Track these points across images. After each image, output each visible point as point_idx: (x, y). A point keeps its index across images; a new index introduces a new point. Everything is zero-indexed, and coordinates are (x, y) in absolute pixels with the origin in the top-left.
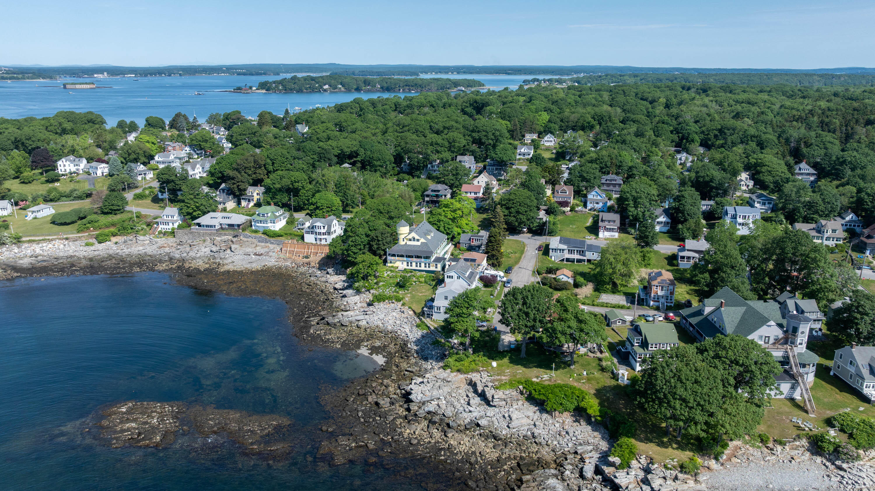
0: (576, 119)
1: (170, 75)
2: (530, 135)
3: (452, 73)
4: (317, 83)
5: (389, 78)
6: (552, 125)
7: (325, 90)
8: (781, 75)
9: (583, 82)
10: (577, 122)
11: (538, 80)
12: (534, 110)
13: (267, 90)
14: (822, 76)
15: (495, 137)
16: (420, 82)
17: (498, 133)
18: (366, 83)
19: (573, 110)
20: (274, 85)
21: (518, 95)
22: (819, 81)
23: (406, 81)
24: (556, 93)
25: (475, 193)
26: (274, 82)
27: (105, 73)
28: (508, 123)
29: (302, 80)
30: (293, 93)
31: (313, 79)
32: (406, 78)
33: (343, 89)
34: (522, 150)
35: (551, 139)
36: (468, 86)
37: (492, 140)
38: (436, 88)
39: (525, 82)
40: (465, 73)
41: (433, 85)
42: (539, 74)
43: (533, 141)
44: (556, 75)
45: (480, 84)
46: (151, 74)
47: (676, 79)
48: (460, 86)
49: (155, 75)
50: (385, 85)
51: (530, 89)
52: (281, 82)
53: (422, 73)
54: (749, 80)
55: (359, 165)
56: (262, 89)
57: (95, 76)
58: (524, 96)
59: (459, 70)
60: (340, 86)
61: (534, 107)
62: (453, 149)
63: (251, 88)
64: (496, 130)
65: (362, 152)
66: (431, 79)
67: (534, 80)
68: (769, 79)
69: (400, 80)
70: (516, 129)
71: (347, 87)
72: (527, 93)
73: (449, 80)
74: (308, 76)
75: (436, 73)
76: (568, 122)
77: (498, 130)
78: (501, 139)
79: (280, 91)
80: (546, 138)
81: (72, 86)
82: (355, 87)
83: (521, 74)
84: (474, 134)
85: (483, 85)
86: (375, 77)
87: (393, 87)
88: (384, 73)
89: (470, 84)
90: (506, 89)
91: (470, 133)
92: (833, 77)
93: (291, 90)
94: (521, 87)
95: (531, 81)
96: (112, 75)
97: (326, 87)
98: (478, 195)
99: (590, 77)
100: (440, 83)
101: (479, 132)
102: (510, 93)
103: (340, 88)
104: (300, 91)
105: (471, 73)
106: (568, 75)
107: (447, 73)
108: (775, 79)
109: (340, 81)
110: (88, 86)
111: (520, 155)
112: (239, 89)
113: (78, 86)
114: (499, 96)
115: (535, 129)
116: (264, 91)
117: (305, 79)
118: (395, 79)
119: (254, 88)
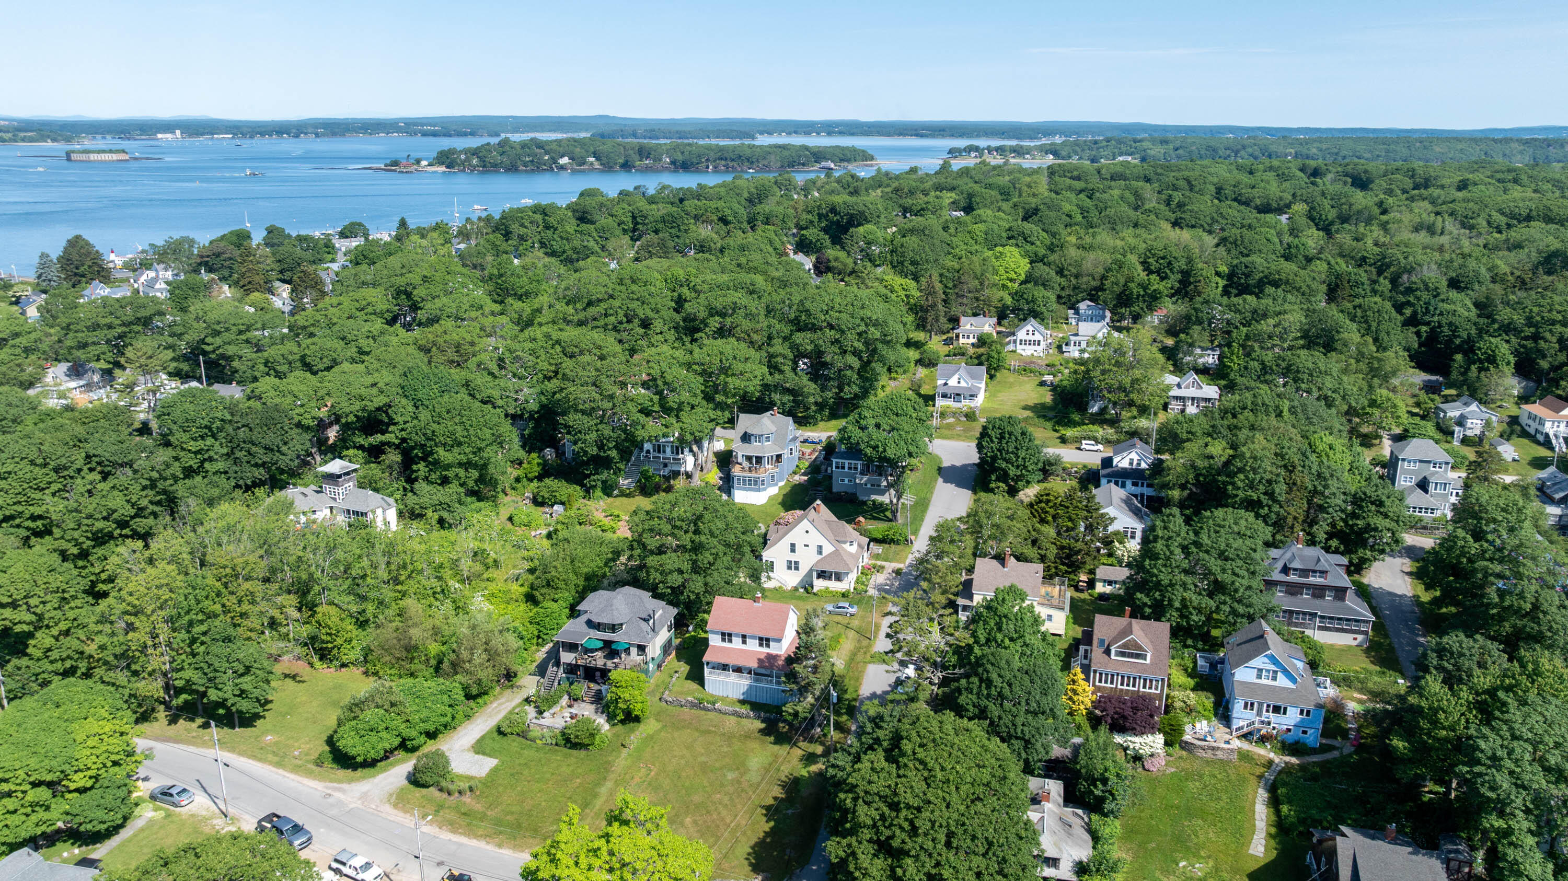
0: (1101, 270)
1: (297, 136)
2: (973, 320)
3: (818, 134)
4: (547, 153)
5: (689, 145)
6: (1039, 293)
7: (562, 168)
8: (1448, 140)
9: (1064, 153)
10: (1103, 278)
11: (977, 149)
12: (981, 237)
13: (448, 167)
14: (1527, 142)
15: (867, 343)
16: (748, 152)
17: (874, 333)
18: (643, 152)
19: (1088, 240)
20: (463, 157)
21: (939, 188)
22: (1521, 152)
23: (721, 149)
24: (1029, 186)
25: (764, 641)
26: (466, 151)
27: (178, 132)
28: (911, 284)
29: (518, 147)
30: (497, 172)
31: (540, 145)
32: (722, 143)
33: (597, 165)
34: (953, 382)
35: (1038, 337)
36: (842, 160)
37: (856, 353)
38: (779, 164)
39: (954, 152)
40: (841, 133)
41: (772, 158)
42: (978, 136)
43: (982, 341)
44: (1010, 138)
45: (865, 156)
46: (262, 134)
47: (1244, 147)
48: (827, 159)
49: (270, 135)
50: (680, 157)
51: (965, 172)
52: (475, 152)
53: (762, 133)
54: (1387, 151)
55: (393, 457)
56: (441, 163)
57: (159, 136)
58: (953, 189)
59: (830, 128)
60: (592, 159)
61: (982, 226)
62: (719, 398)
63: (418, 162)
64: (868, 322)
65: (403, 410)
66: (770, 146)
67: (970, 149)
68: (1425, 148)
69: (709, 148)
70: (933, 306)
71: (604, 160)
72: (960, 182)
73: (806, 148)
74: (532, 139)
75: (789, 134)
76: (1077, 276)
77: (876, 324)
78: (883, 349)
79: (473, 168)
80: (1021, 335)
81: (84, 157)
82: (621, 161)
83: (943, 136)
84: (799, 337)
85: (872, 158)
86: (662, 141)
87: (695, 161)
88: (681, 135)
89: (846, 156)
90: (913, 170)
91: (786, 330)
92: (1549, 145)
93: (495, 166)
94: (945, 166)
95: (965, 150)
96: (191, 135)
97: (565, 161)
98: (774, 649)
99: (1076, 143)
100: (786, 153)
101: (814, 328)
102: (922, 180)
103: (592, 164)
104: (512, 169)
105: (853, 134)
106: (1031, 138)
107: (808, 133)
108: (1437, 149)
109: (592, 149)
110: (115, 157)
111: (944, 396)
112: (395, 163)
113: (93, 157)
114: (896, 190)
115: (988, 302)
116: (443, 169)
117: (524, 145)
118: (702, 146)
119: (424, 163)
